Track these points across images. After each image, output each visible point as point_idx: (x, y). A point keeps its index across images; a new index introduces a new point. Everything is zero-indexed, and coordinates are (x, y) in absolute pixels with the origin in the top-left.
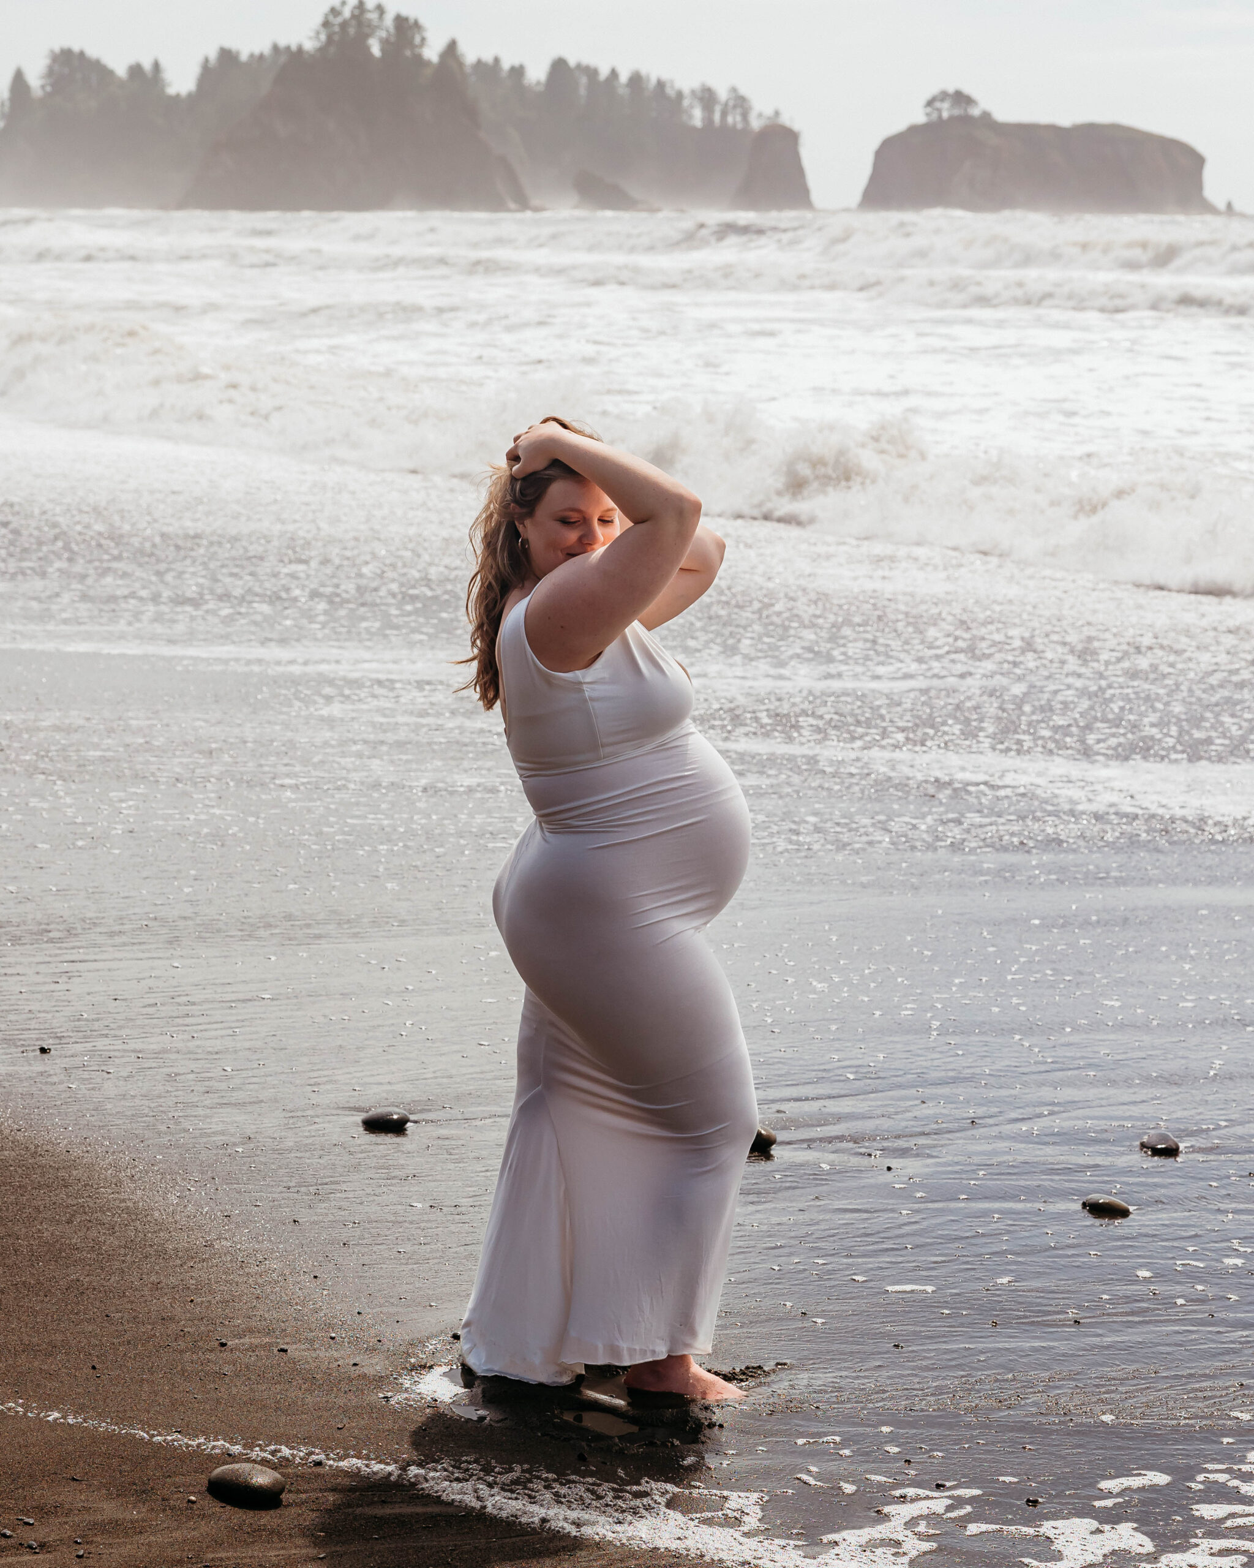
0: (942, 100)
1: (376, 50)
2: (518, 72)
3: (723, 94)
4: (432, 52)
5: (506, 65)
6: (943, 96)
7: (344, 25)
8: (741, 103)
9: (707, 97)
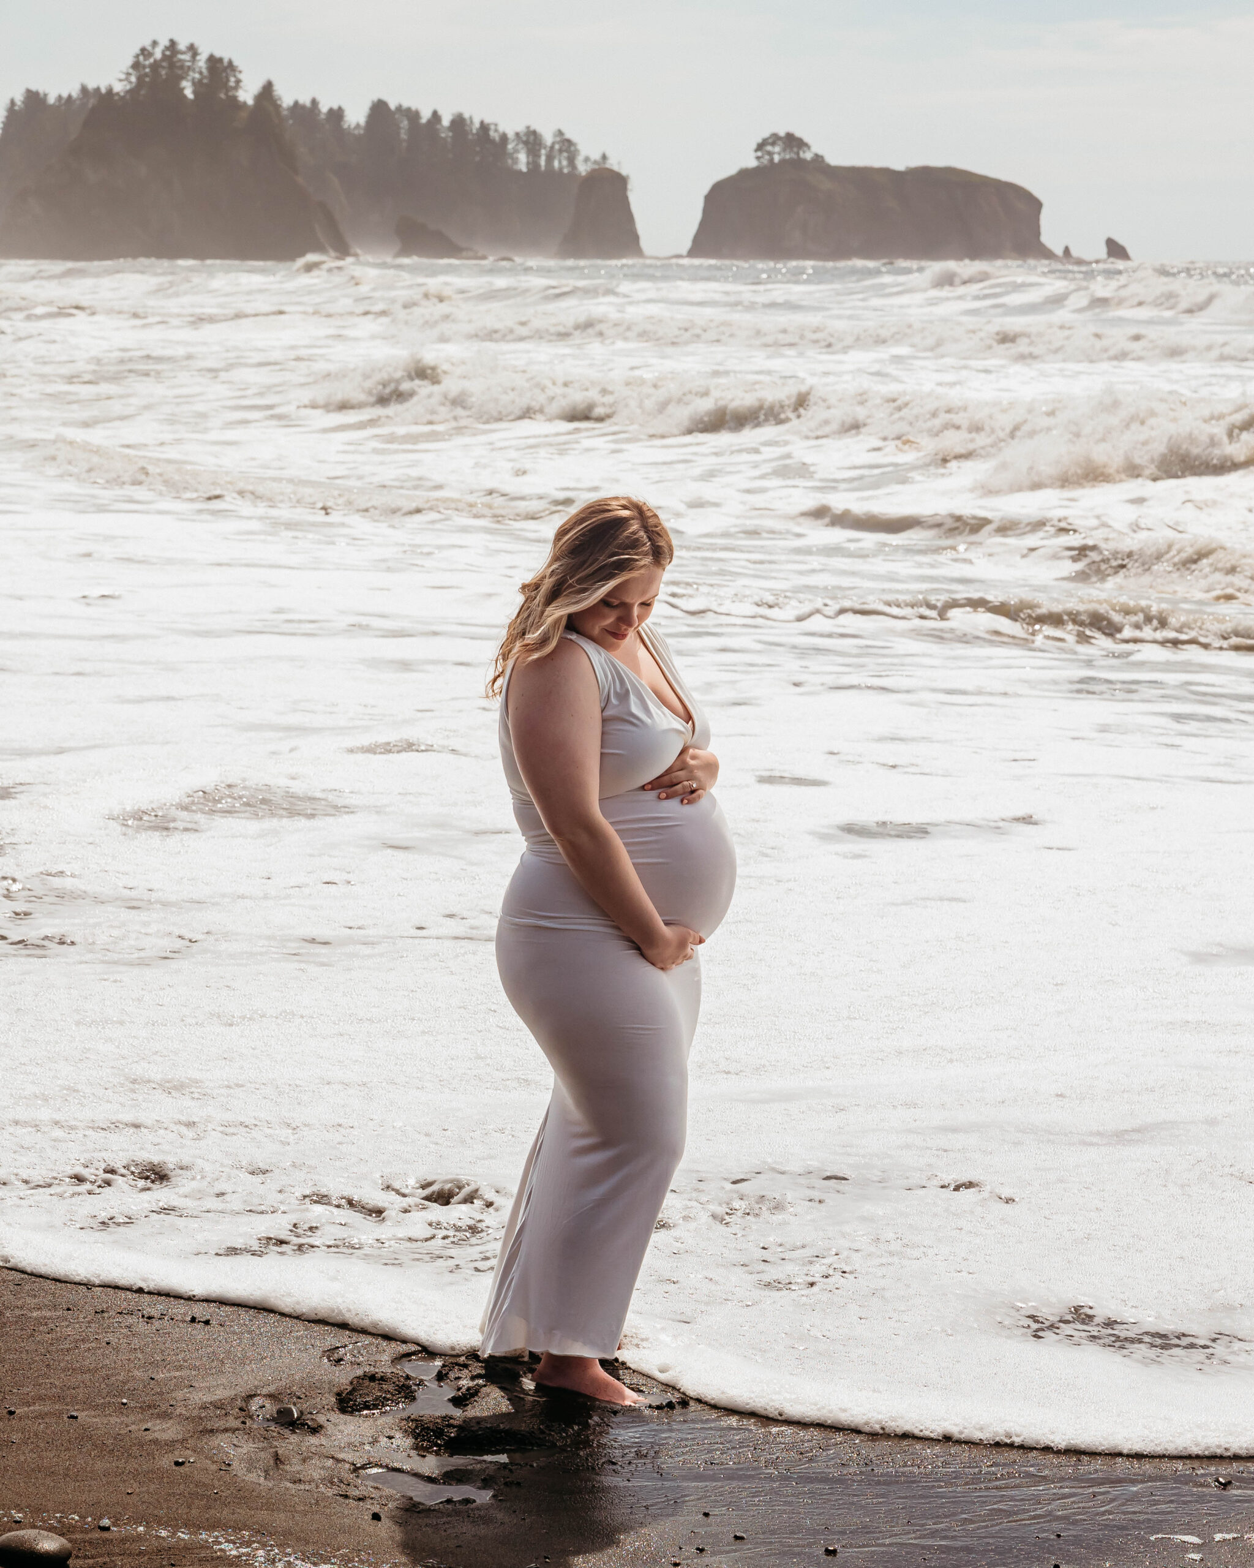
0: (773, 144)
1: (189, 93)
2: (337, 115)
3: (548, 138)
4: (247, 95)
5: (324, 108)
6: (774, 139)
7: (155, 66)
8: (567, 146)
9: (531, 140)
